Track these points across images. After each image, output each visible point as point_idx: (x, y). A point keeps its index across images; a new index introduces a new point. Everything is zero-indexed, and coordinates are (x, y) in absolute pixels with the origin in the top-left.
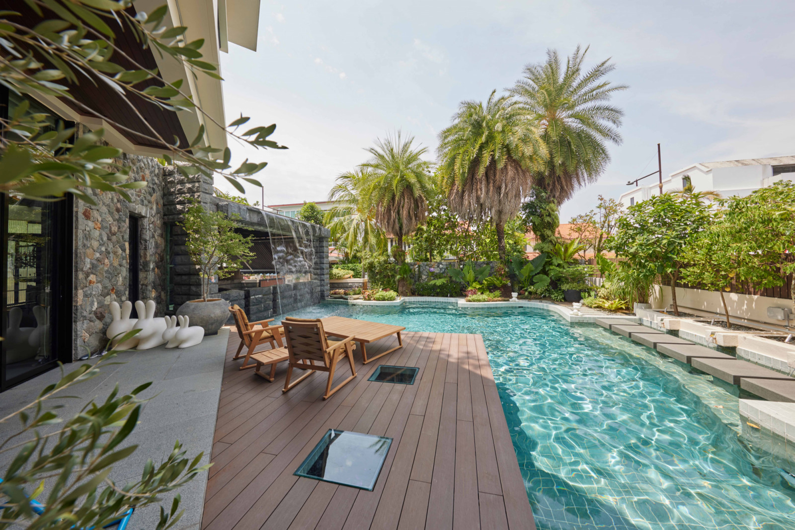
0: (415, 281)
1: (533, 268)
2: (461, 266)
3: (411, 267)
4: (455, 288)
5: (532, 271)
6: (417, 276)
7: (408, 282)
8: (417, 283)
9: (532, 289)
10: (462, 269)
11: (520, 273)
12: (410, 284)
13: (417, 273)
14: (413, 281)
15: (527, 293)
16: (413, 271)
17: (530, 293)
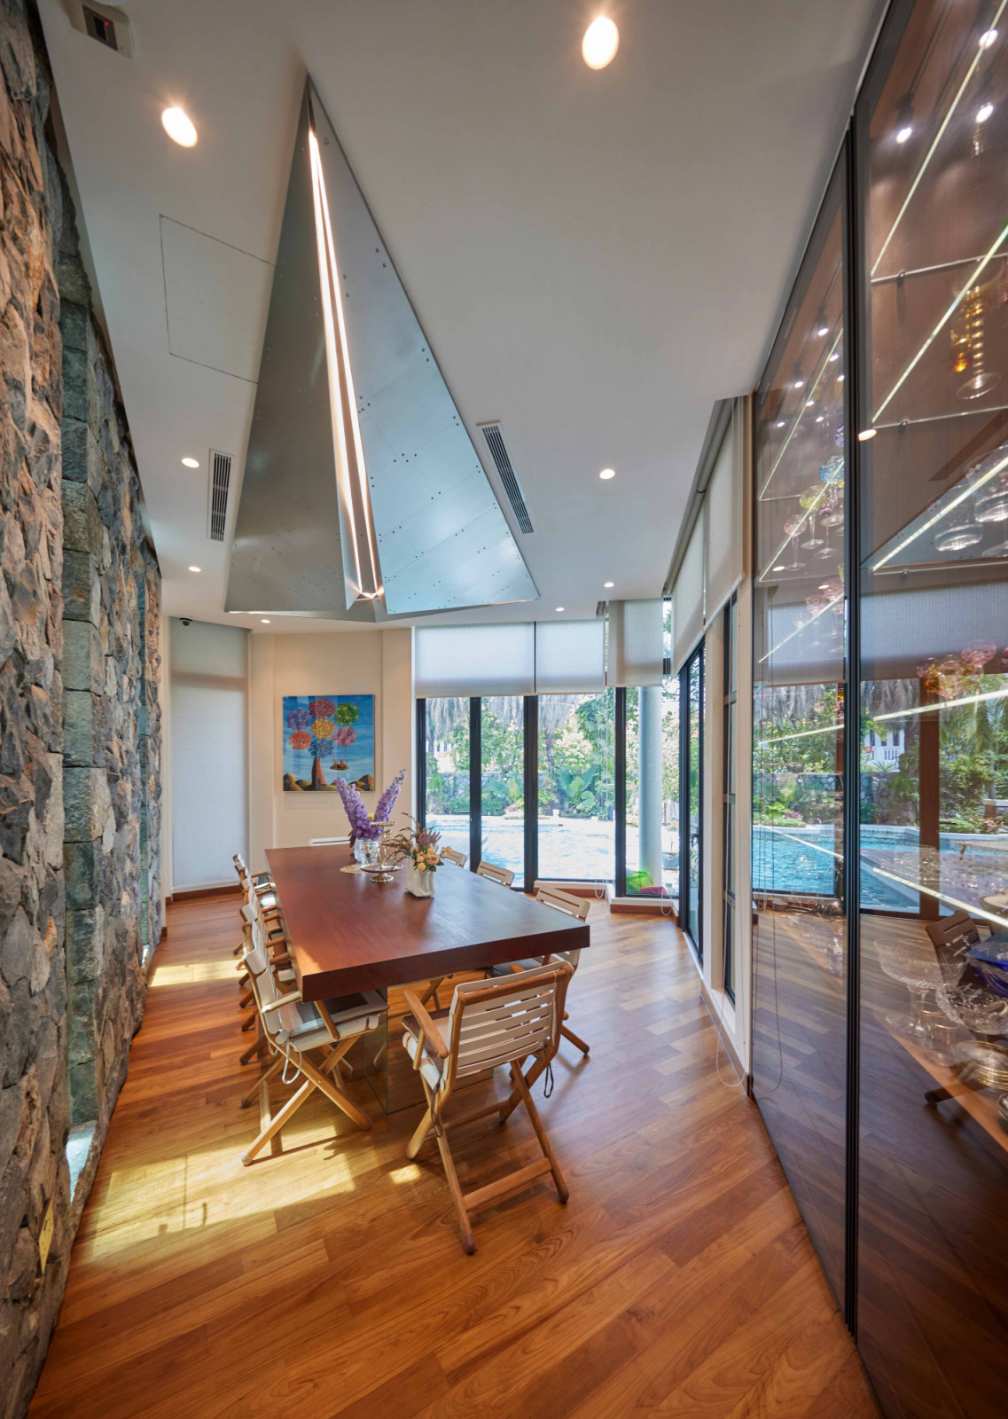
0: (450, 797)
1: (583, 783)
2: (505, 779)
3: (445, 779)
4: (496, 805)
5: (582, 786)
6: (452, 791)
7: (440, 797)
8: (452, 799)
9: (579, 807)
10: (506, 782)
11: (568, 788)
12: (443, 799)
13: (452, 786)
14: (447, 796)
15: (575, 811)
16: (446, 784)
17: (579, 811)
